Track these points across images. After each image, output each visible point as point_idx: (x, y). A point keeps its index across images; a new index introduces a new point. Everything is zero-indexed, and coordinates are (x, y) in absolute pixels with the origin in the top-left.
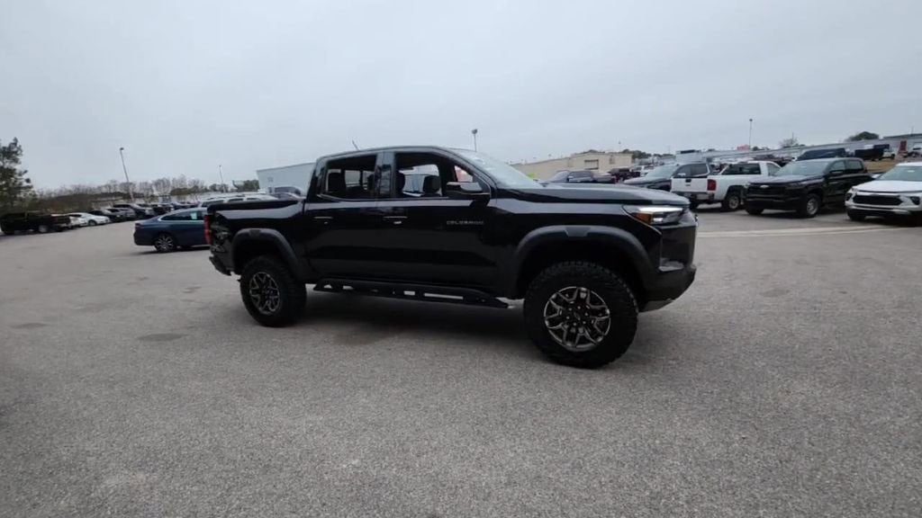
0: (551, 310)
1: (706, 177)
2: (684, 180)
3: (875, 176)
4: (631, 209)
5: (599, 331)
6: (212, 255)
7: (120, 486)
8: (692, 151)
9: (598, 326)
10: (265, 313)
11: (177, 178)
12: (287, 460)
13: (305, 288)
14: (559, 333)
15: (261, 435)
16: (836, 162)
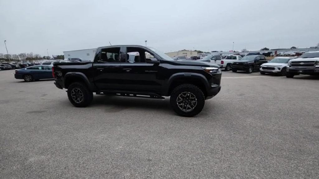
0: (179, 99)
1: (220, 60)
2: (214, 60)
3: (268, 61)
4: (203, 68)
5: (193, 105)
6: (55, 82)
7: (36, 160)
8: (216, 52)
9: (193, 104)
10: (77, 102)
11: (29, 53)
12: (97, 148)
13: (93, 94)
14: (181, 106)
15: (85, 141)
16: (258, 57)
